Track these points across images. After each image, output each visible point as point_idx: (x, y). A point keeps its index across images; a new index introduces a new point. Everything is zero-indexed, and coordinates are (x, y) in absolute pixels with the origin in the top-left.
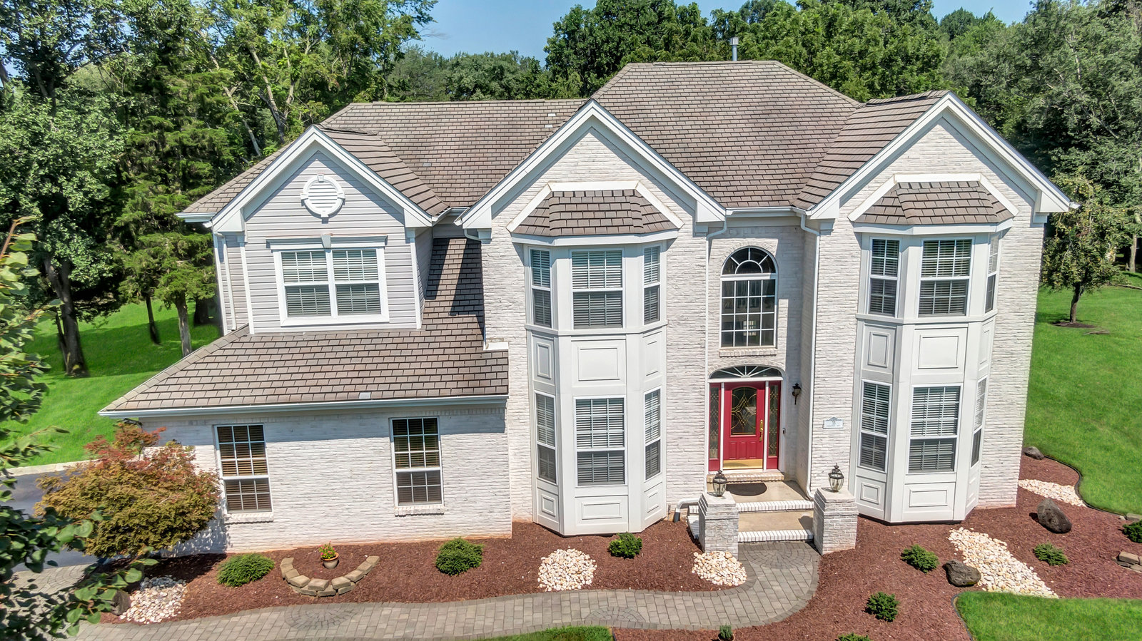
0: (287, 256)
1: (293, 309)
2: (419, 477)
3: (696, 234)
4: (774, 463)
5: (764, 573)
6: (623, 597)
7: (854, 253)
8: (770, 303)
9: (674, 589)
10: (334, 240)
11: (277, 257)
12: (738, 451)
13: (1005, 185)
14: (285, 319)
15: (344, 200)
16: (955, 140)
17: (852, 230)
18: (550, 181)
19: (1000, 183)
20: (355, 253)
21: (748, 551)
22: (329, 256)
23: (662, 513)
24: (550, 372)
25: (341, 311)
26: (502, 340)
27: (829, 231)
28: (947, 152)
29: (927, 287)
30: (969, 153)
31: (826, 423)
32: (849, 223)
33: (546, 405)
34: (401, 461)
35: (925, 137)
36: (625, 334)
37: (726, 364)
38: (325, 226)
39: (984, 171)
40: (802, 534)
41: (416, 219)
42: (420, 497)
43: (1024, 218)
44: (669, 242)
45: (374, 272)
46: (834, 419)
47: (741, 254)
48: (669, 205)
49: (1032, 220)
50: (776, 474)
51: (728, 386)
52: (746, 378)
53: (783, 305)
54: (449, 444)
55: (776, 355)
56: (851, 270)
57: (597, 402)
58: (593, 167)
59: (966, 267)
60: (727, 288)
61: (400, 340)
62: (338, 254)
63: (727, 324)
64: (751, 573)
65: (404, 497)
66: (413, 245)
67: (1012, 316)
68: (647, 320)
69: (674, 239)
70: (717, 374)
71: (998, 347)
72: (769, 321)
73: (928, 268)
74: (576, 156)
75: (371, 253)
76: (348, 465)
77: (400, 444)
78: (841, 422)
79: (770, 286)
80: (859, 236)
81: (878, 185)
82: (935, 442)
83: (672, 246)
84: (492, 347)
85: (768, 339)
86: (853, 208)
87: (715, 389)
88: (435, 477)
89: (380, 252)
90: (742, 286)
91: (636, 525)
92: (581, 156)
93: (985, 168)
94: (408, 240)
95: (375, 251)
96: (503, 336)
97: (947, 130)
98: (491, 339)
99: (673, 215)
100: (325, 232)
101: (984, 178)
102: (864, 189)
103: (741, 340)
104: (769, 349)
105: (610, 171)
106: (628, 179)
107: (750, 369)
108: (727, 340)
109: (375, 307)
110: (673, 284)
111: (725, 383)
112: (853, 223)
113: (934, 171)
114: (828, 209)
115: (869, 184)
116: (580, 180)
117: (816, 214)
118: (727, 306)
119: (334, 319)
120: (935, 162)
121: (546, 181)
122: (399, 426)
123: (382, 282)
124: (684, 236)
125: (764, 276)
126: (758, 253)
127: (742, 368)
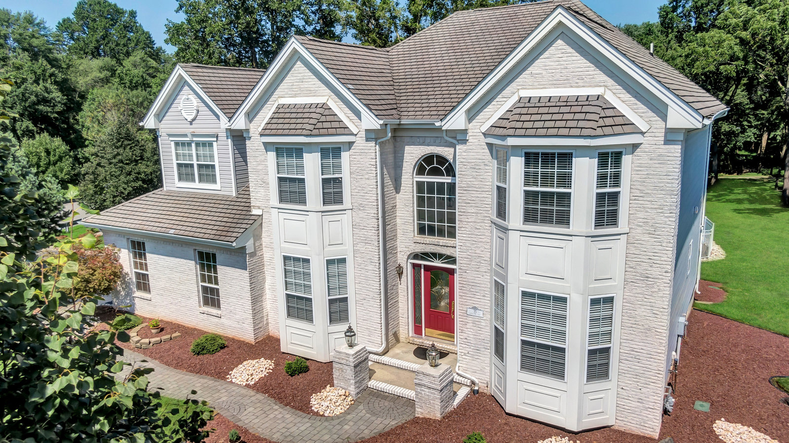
0: (177, 144)
1: (180, 177)
2: (212, 290)
3: (367, 140)
7: (487, 162)
8: (452, 203)
10: (194, 135)
11: (173, 143)
13: (633, 99)
14: (177, 183)
15: (198, 111)
16: (577, 54)
17: (484, 141)
18: (279, 97)
19: (627, 96)
20: (204, 144)
21: (365, 396)
22: (193, 145)
25: (200, 181)
26: (259, 208)
27: (464, 141)
28: (569, 66)
29: (530, 196)
30: (592, 67)
31: (468, 310)
32: (481, 134)
34: (202, 278)
35: (547, 52)
36: (308, 211)
37: (419, 249)
38: (191, 126)
39: (609, 84)
40: (413, 395)
42: (212, 304)
43: (657, 134)
44: (350, 144)
45: (212, 157)
46: (475, 308)
47: (429, 159)
48: (349, 115)
49: (665, 136)
51: (427, 268)
52: (437, 263)
54: (221, 272)
56: (485, 177)
58: (302, 86)
59: (565, 180)
60: (419, 186)
62: (198, 144)
63: (421, 215)
65: (205, 302)
66: (229, 140)
67: (646, 237)
68: (328, 203)
69: (354, 142)
71: (632, 268)
72: (452, 218)
73: (529, 178)
74: (292, 78)
75: (210, 144)
76: (178, 274)
77: (202, 267)
78: (481, 312)
79: (452, 188)
80: (490, 146)
81: (505, 99)
82: (547, 347)
83: (353, 148)
84: (255, 212)
85: (452, 233)
86: (484, 120)
87: (415, 268)
88: (217, 293)
89: (215, 144)
90: (430, 187)
91: (321, 356)
92: (295, 78)
93: (610, 82)
94: (227, 137)
95: (212, 144)
96: (260, 205)
97: (568, 44)
98: (253, 206)
99: (351, 123)
100: (191, 130)
101: (608, 92)
102: (493, 103)
103: (431, 231)
104: (452, 242)
105: (312, 89)
106: (323, 97)
107: (440, 256)
108: (421, 230)
109: (214, 179)
110: (354, 178)
111: (424, 265)
112: (484, 134)
113: (556, 86)
114: (456, 121)
115: (497, 99)
116: (295, 96)
117: (446, 125)
118: (421, 201)
119: (196, 186)
120: (558, 76)
121: (277, 96)
122: (201, 256)
123: (216, 163)
124: (360, 142)
125: (447, 180)
126: (442, 160)
127: (435, 256)
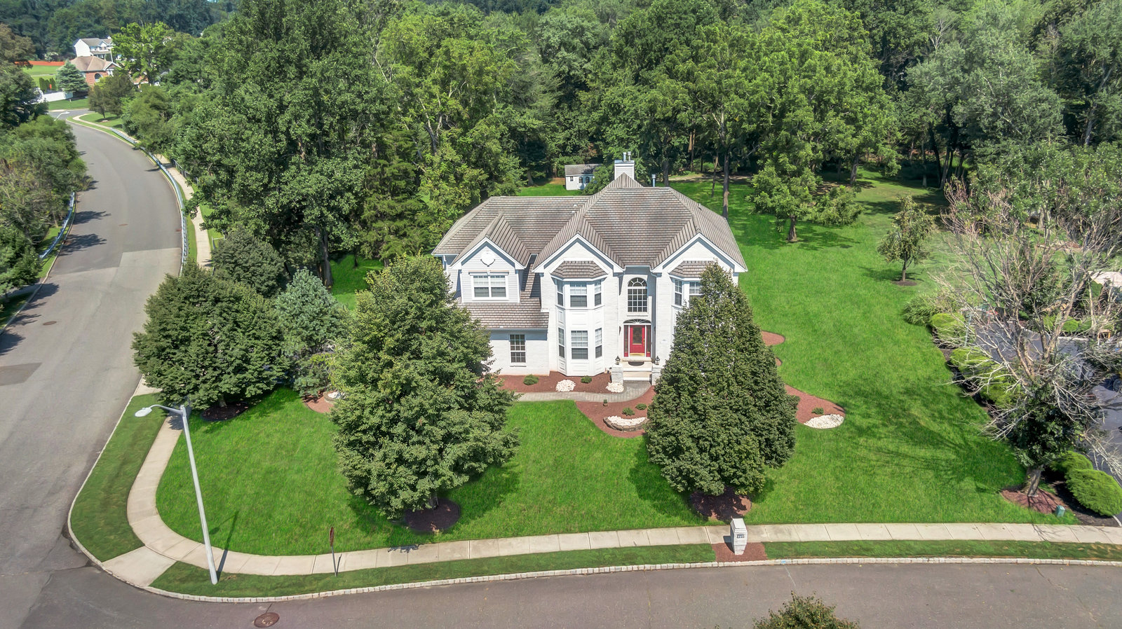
0: (475, 277)
1: (477, 294)
2: (518, 354)
3: (614, 276)
4: (648, 355)
5: (629, 389)
6: (581, 394)
7: (670, 284)
8: (645, 298)
9: (599, 393)
10: (491, 272)
11: (473, 277)
12: (636, 350)
13: (723, 262)
14: (474, 298)
15: (494, 260)
16: (704, 248)
17: (668, 277)
18: (563, 259)
20: (498, 277)
21: (626, 383)
22: (489, 278)
23: (603, 370)
24: (563, 321)
25: (493, 296)
26: (547, 309)
27: (661, 276)
28: (701, 251)
30: (710, 252)
31: (662, 341)
32: (667, 274)
33: (561, 331)
34: (512, 348)
35: (694, 247)
36: (588, 310)
37: (630, 318)
40: (648, 379)
41: (519, 267)
42: (518, 361)
44: (605, 279)
45: (504, 283)
46: (664, 340)
47: (634, 280)
48: (605, 267)
50: (649, 359)
52: (637, 324)
53: (650, 299)
54: (528, 343)
55: (647, 316)
56: (668, 289)
57: (578, 332)
58: (578, 254)
60: (630, 291)
61: (513, 306)
62: (492, 277)
63: (630, 304)
64: (625, 389)
65: (513, 360)
66: (517, 275)
68: (596, 305)
69: (606, 277)
70: (626, 322)
72: (645, 304)
73: (691, 291)
74: (572, 250)
75: (503, 277)
77: (512, 343)
78: (667, 341)
79: (645, 291)
80: (670, 279)
81: (677, 261)
84: (544, 310)
85: (645, 310)
86: (668, 269)
87: (626, 327)
88: (524, 354)
90: (635, 291)
91: (592, 373)
92: (574, 250)
93: (715, 256)
94: (515, 273)
95: (505, 276)
96: (547, 307)
97: (702, 245)
98: (543, 307)
99: (606, 270)
100: (488, 269)
102: (671, 263)
103: (635, 310)
104: (645, 313)
105: (584, 255)
106: (589, 257)
107: (639, 320)
108: (630, 310)
109: (504, 294)
110: (606, 292)
111: (630, 325)
112: (669, 274)
113: (697, 257)
114: (658, 270)
115: (673, 261)
116: (574, 258)
117: (655, 271)
118: (630, 298)
119: (490, 299)
120: (698, 254)
122: (512, 337)
123: (507, 287)
124: (610, 277)
125: (643, 288)
126: (641, 280)
127: (636, 320)
